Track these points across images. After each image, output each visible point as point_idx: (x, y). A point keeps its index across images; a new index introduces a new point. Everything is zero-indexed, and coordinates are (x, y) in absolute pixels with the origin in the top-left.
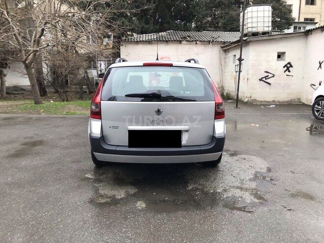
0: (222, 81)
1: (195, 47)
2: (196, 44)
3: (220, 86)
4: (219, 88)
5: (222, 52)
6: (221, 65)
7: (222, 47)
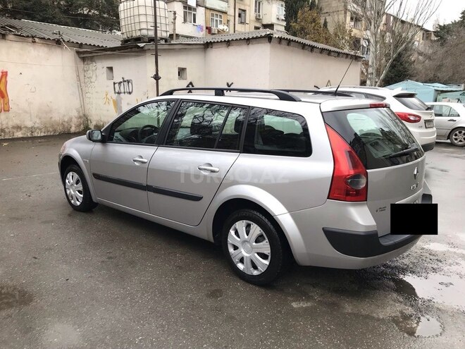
0: (83, 106)
1: (31, 48)
2: (34, 42)
3: (81, 114)
4: (80, 117)
5: (78, 59)
6: (80, 80)
7: (78, 53)
